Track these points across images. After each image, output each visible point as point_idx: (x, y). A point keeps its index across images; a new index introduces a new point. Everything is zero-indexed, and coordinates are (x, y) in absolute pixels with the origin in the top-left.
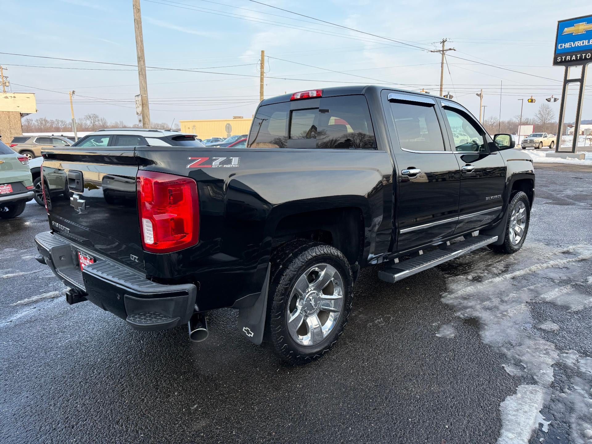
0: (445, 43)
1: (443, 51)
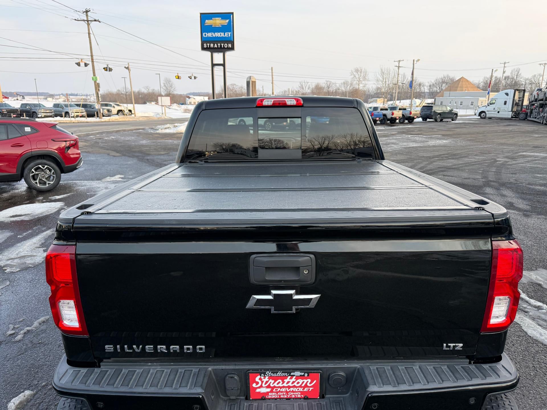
0: (89, 13)
1: (88, 21)
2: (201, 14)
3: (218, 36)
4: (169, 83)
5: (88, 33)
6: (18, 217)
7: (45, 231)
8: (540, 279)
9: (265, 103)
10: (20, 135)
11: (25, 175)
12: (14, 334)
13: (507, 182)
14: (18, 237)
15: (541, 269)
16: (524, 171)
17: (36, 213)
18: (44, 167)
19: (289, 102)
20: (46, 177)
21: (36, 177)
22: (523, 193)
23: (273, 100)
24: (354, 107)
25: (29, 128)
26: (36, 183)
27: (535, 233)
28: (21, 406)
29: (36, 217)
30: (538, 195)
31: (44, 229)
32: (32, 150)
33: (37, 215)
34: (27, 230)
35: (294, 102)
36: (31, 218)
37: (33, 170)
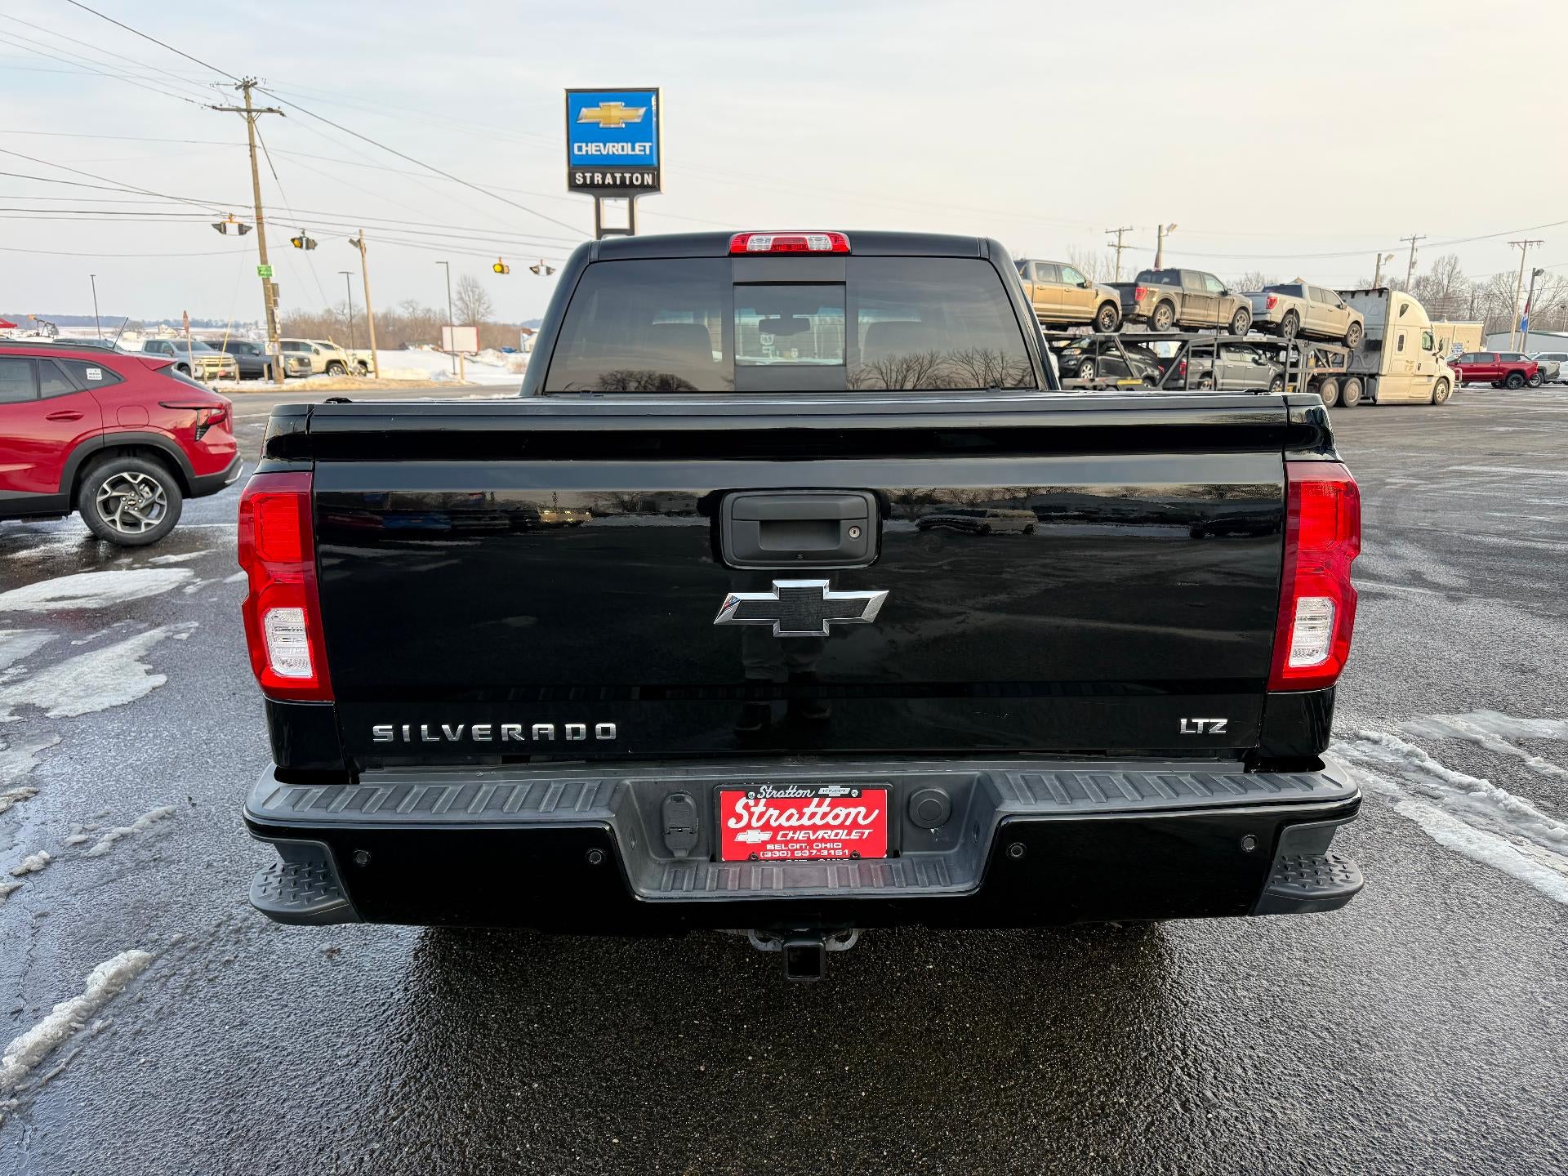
0: (252, 91)
1: (249, 111)
2: (568, 91)
3: (616, 153)
4: (472, 291)
5: (250, 144)
6: (69, 602)
7: (146, 630)
8: (1479, 729)
9: (753, 245)
10: (74, 390)
11: (82, 498)
12: (85, 842)
13: (1410, 529)
14: (73, 643)
15: (1483, 710)
16: (1459, 505)
17: (118, 592)
18: (135, 478)
19: (815, 244)
20: (142, 506)
21: (112, 506)
22: (1452, 553)
23: (773, 237)
24: (980, 258)
25: (99, 371)
26: (114, 522)
27: (1474, 635)
28: (120, 980)
29: (118, 601)
30: (1489, 555)
31: (142, 626)
32: (106, 431)
33: (120, 598)
34: (96, 629)
35: (826, 244)
36: (104, 604)
37: (105, 486)
